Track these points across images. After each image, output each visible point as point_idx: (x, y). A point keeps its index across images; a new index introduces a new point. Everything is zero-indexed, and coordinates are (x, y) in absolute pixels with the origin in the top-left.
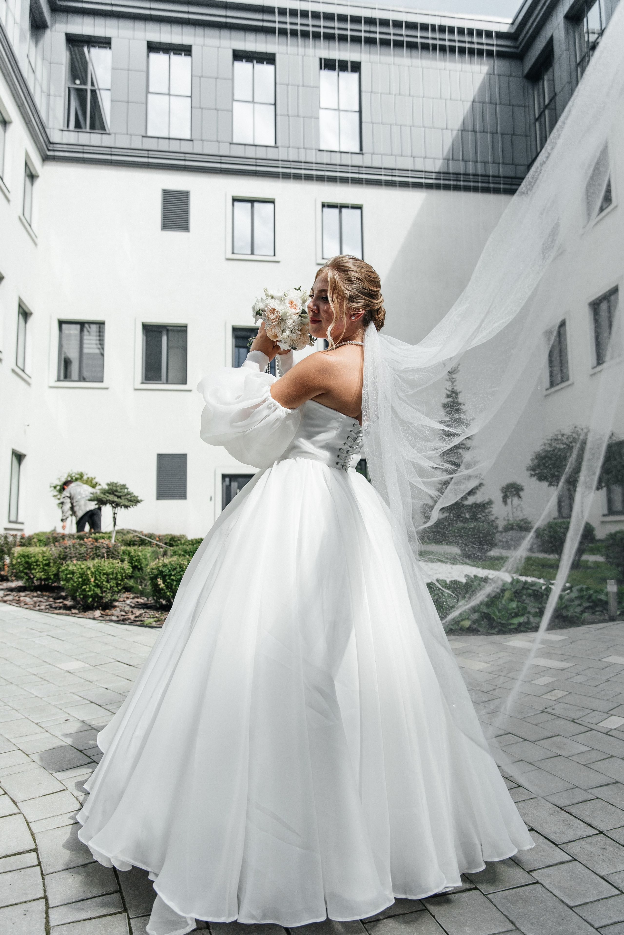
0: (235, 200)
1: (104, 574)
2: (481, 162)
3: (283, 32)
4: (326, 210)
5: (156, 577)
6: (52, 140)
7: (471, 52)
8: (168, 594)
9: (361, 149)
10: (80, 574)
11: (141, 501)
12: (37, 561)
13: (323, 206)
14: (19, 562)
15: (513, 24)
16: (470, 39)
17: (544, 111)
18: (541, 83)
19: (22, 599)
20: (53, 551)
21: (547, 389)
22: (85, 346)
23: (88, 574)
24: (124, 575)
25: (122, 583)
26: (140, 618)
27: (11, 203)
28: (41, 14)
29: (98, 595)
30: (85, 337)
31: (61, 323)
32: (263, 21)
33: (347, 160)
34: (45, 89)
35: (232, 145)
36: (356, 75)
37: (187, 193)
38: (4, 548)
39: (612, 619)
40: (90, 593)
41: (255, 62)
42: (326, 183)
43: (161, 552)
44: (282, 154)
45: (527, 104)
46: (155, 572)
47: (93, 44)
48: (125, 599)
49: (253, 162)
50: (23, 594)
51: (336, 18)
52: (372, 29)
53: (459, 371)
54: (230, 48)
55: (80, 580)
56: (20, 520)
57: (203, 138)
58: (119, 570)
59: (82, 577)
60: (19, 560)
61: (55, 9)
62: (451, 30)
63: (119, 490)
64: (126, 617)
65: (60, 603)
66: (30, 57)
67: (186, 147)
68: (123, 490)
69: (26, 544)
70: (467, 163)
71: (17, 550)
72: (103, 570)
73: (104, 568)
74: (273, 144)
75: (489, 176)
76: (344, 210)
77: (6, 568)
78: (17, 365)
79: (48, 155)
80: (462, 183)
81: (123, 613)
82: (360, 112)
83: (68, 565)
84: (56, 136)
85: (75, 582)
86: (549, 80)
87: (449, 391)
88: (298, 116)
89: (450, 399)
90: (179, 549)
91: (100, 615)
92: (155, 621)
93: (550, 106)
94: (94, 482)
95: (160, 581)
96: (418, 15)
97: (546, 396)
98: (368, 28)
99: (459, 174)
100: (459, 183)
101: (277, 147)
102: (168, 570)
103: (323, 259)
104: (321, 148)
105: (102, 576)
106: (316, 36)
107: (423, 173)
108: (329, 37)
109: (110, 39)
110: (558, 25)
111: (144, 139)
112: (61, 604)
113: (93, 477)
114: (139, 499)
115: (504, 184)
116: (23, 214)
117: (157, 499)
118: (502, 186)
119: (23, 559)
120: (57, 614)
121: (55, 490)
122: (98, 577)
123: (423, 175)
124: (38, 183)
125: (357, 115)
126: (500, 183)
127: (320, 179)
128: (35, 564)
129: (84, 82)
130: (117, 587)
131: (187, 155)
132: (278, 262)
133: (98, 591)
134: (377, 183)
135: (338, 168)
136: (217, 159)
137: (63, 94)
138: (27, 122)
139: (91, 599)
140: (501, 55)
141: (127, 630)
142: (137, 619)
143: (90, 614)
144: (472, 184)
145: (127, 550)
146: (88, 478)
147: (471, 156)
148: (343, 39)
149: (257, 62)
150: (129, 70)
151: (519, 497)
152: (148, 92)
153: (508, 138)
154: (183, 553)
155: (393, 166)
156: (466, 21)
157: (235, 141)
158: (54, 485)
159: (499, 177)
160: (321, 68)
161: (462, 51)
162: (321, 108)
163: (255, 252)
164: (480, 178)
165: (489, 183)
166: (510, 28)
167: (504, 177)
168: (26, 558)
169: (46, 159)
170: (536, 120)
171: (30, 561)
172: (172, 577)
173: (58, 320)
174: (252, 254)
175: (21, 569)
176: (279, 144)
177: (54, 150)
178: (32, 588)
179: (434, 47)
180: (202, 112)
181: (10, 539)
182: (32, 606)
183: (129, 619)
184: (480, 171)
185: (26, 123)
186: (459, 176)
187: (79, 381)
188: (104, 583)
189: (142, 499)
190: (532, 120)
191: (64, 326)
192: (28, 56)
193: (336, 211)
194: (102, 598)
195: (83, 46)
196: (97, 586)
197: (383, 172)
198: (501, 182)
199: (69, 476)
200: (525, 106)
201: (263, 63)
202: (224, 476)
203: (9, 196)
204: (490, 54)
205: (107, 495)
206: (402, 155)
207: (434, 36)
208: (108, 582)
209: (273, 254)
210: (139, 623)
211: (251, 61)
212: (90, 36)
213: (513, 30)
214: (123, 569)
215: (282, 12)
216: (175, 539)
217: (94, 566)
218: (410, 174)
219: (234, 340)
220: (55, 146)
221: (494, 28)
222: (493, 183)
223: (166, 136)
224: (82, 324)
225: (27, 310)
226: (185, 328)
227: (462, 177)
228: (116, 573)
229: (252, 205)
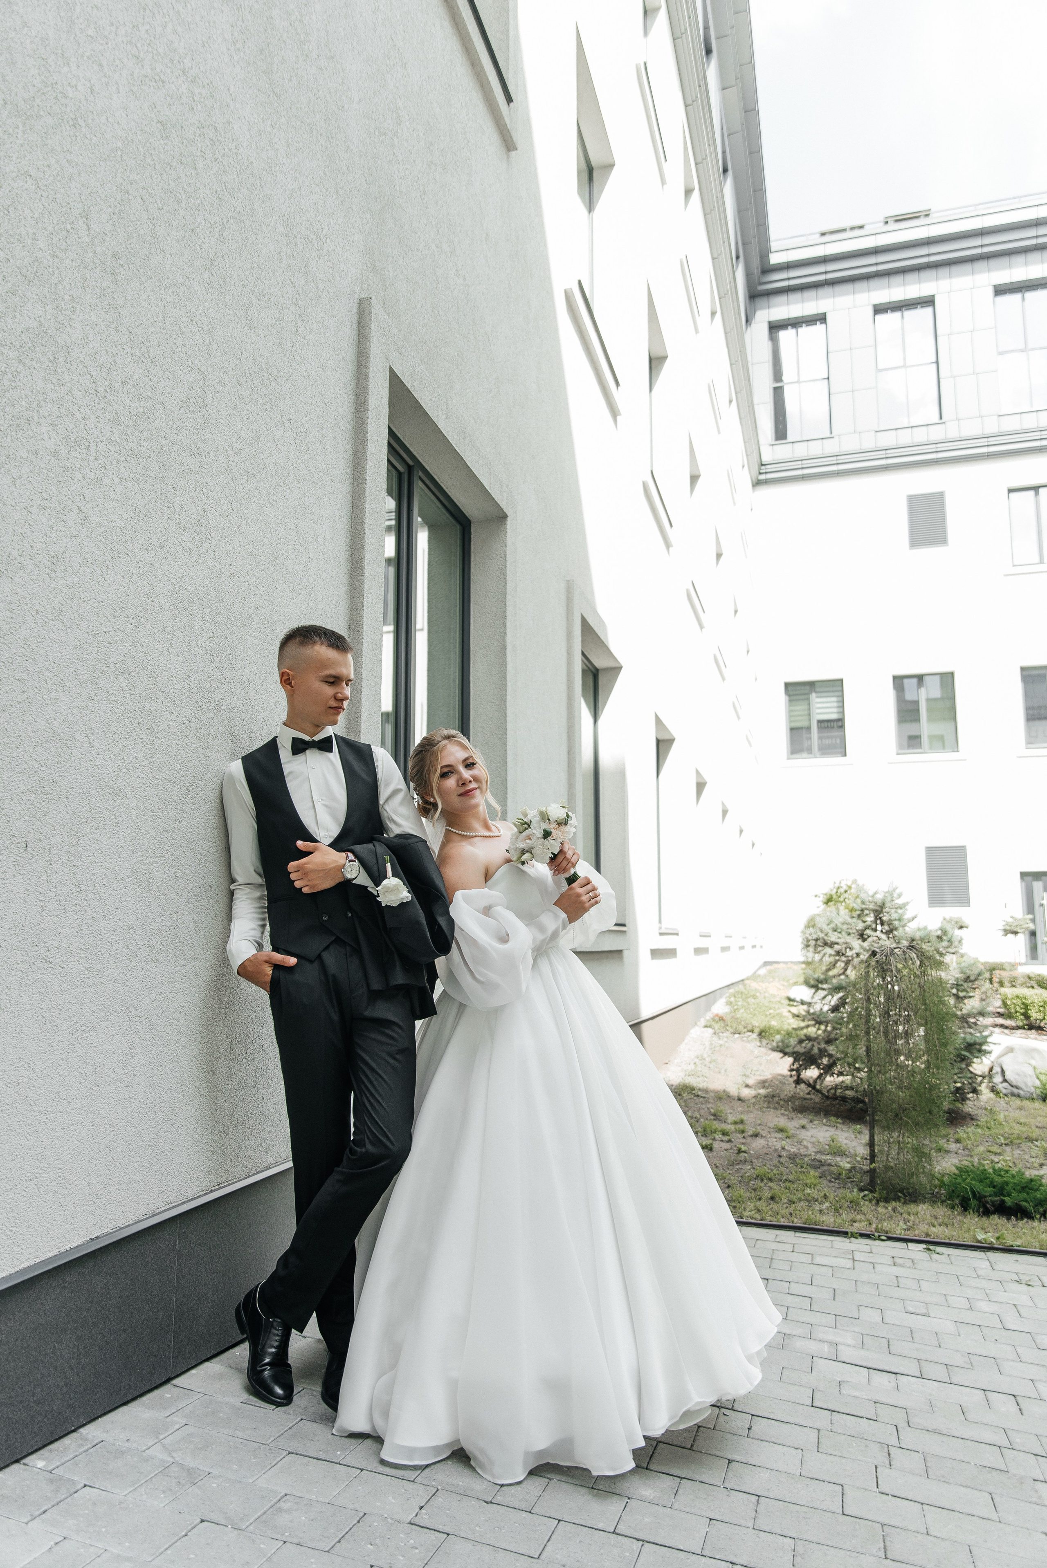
0: (1010, 491)
6: (763, 462)
31: (788, 686)
32: (1037, 237)
35: (1001, 418)
37: (941, 496)
41: (1025, 292)
47: (799, 326)
49: (1036, 435)
54: (990, 284)
57: (962, 419)
67: (937, 435)
79: (761, 480)
84: (766, 455)
109: (825, 313)
111: (877, 434)
117: (930, 906)
131: (938, 445)
136: (984, 442)
137: (768, 400)
149: (1030, 292)
150: (851, 349)
152: (878, 370)
157: (1005, 411)
169: (758, 484)
173: (787, 683)
174: (1042, 562)
177: (768, 473)
180: (954, 382)
191: (792, 689)
201: (1040, 291)
202: (1024, 875)
211: (1019, 292)
212: (798, 318)
220: (767, 467)
223: (907, 424)
224: (813, 684)
226: (951, 676)
229: (1037, 494)
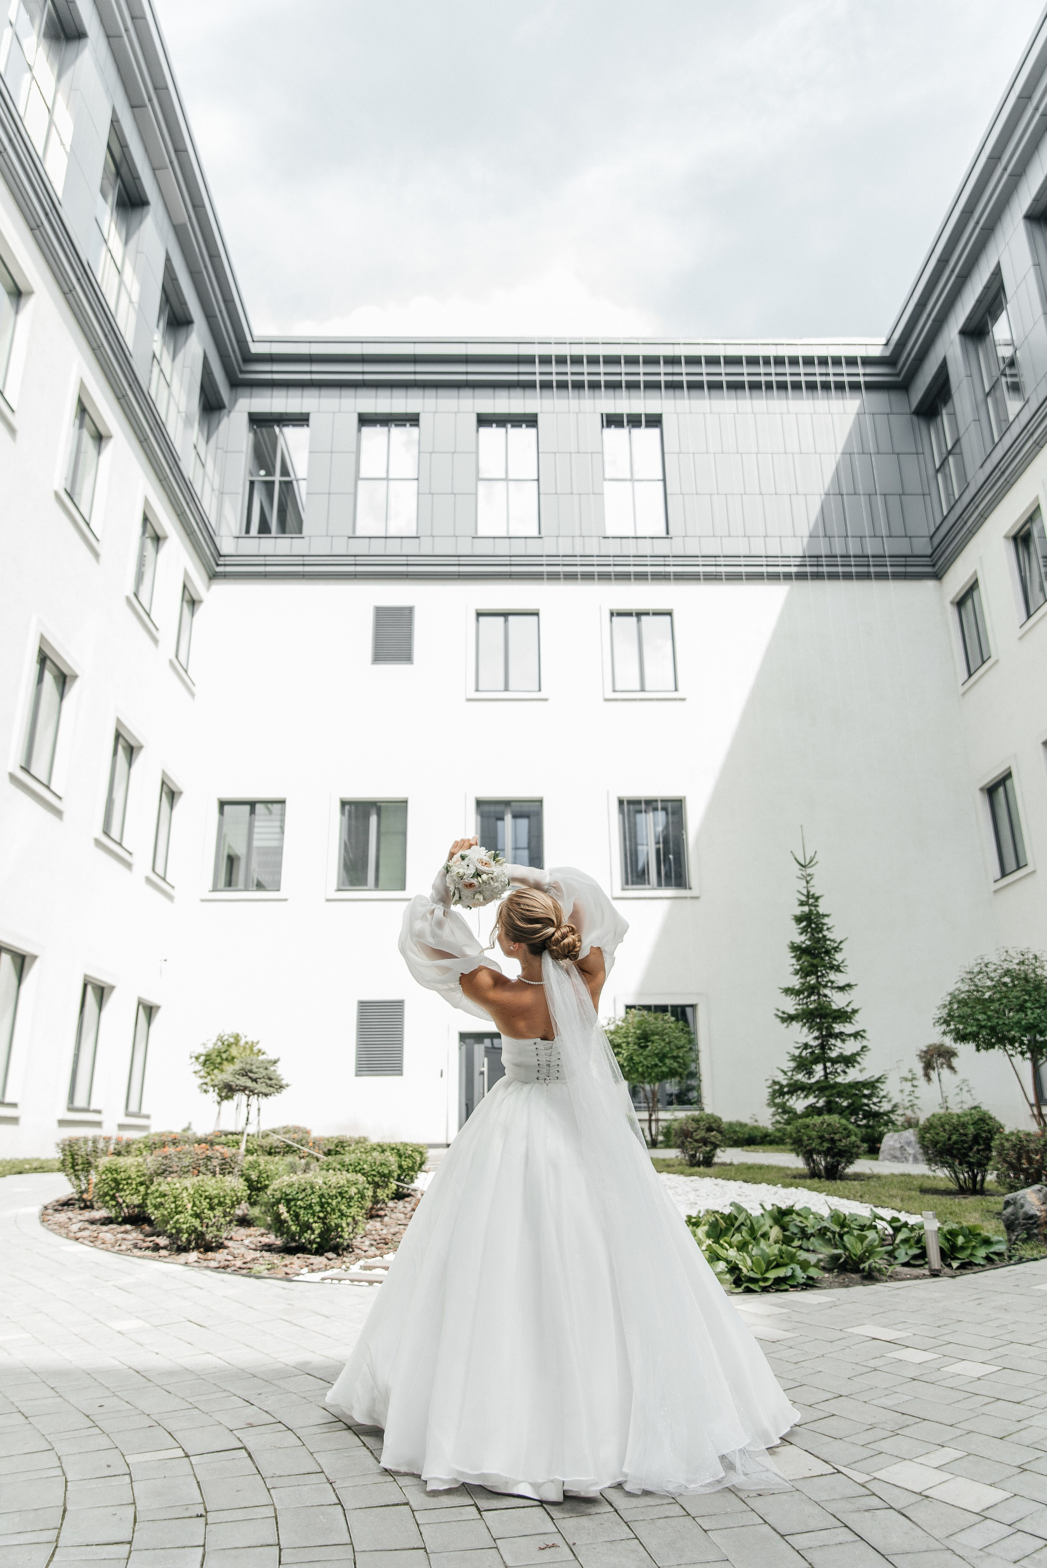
0: (479, 614)
1: (206, 1198)
2: (852, 537)
3: (546, 385)
4: (615, 619)
5: (278, 1202)
6: (222, 553)
7: (826, 386)
8: (293, 1228)
9: (668, 533)
10: (175, 1197)
11: (288, 1086)
12: (129, 1178)
13: (612, 614)
14: (104, 1180)
15: (886, 344)
16: (824, 371)
17: (946, 459)
18: (939, 419)
19: (101, 1235)
20: (151, 1162)
21: (996, 881)
22: (256, 836)
23: (182, 1198)
24: (235, 1199)
25: (232, 1212)
26: (248, 1265)
27: (160, 644)
28: (217, 393)
29: (196, 1229)
30: (257, 824)
31: (222, 804)
32: (518, 373)
33: (645, 548)
34: (216, 486)
35: (475, 539)
36: (656, 431)
37: (410, 610)
38: (89, 1157)
39: (935, 1274)
40: (184, 1226)
41: (509, 426)
42: (613, 581)
43: (301, 1164)
44: (548, 547)
45: (921, 451)
46: (278, 1195)
47: (285, 423)
48: (244, 1237)
49: (506, 560)
50: (105, 1228)
51: (623, 361)
52: (676, 369)
53: (817, 862)
54: (473, 412)
55: (173, 1206)
56: (144, 1111)
57: (434, 534)
58: (229, 1192)
59: (175, 1202)
60: (104, 1177)
61: (236, 384)
62: (794, 361)
63: (255, 1070)
64: (233, 1262)
65: (151, 1242)
66: (198, 448)
67: (409, 547)
68: (261, 1070)
69: (123, 1152)
70: (832, 539)
71: (104, 1161)
72: (205, 1191)
73: (207, 1188)
74: (536, 534)
75: (868, 557)
76: (643, 618)
77: (92, 1188)
78: (153, 870)
79: (216, 572)
80: (825, 569)
81: (230, 1258)
82: (664, 480)
83: (159, 1184)
84: (227, 546)
85: (166, 1209)
86: (948, 414)
87: (804, 895)
88: (572, 493)
89: (806, 909)
90: (334, 1161)
91: (196, 1259)
92: (268, 1269)
93: (954, 451)
94: (255, 1049)
95: (282, 1209)
96: (743, 346)
97: (996, 892)
98: (670, 369)
99: (821, 557)
100: (820, 569)
101: (541, 538)
102: (295, 1192)
103: (614, 691)
104: (607, 535)
105: (202, 1201)
106: (594, 386)
107: (764, 559)
108: (613, 386)
109: (308, 414)
110: (952, 343)
111: (351, 540)
112: (151, 1244)
113: (255, 1041)
114: (284, 1082)
115: (891, 566)
116: (177, 657)
117: (357, 1075)
118: (889, 569)
119: (109, 1175)
120: (139, 1257)
121: (197, 1064)
122: (197, 1202)
123: (763, 561)
124: (201, 611)
125: (661, 484)
126: (886, 565)
127: (605, 577)
128: (125, 1182)
129: (270, 473)
130: (224, 1217)
131: (410, 558)
132: (546, 700)
133: (196, 1223)
134: (694, 577)
135: (632, 561)
136: (454, 560)
137: (241, 490)
138: (190, 533)
139: (186, 1236)
140: (871, 387)
141: (222, 1281)
142: (244, 1266)
143: (184, 1257)
144: (840, 569)
145: (256, 1162)
146: (247, 1043)
147: (835, 529)
148: (632, 386)
149: (513, 426)
150: (332, 452)
151: (951, 1067)
152: (357, 478)
153: (894, 501)
154: (339, 1166)
155: (719, 553)
156: (814, 346)
157: (481, 533)
158: (196, 1054)
159: (885, 557)
160: (603, 427)
161: (812, 386)
162: (605, 480)
163: (510, 688)
164: (852, 559)
165: (868, 566)
166: (883, 351)
167: (890, 556)
168: (114, 1172)
169: (214, 576)
170: (938, 471)
171: (119, 1177)
172: (299, 1203)
173: (218, 799)
174: (506, 689)
175: (106, 1190)
176: (543, 534)
177: (225, 565)
178: (120, 1219)
179: (769, 386)
180: (432, 498)
181: (101, 1145)
182: (109, 1246)
183: (234, 1265)
184: (853, 548)
185: (188, 535)
186: (820, 559)
187: (246, 889)
188: (206, 1211)
189: (289, 1083)
190: (931, 472)
191: (227, 808)
192: (195, 447)
193: (634, 619)
194: (202, 1234)
195: (273, 427)
196: (197, 1216)
197: (700, 561)
198: (888, 563)
199: (220, 1039)
200: (917, 454)
201: (521, 426)
202: (463, 1037)
203: (158, 635)
204: (855, 387)
205: (237, 1076)
206: (729, 536)
207: (768, 371)
208: (212, 1208)
209: (537, 689)
210: (244, 1271)
211: (504, 426)
212: (281, 414)
213: (887, 353)
214: (234, 1191)
215: (545, 360)
216: (345, 1144)
217: (193, 1185)
218: (742, 561)
219: (479, 818)
220: (227, 558)
221: (859, 352)
222: (874, 566)
223: (383, 535)
224: (252, 804)
225: (174, 789)
226: (404, 804)
227: (824, 561)
228: (224, 1197)
229: (506, 621)
